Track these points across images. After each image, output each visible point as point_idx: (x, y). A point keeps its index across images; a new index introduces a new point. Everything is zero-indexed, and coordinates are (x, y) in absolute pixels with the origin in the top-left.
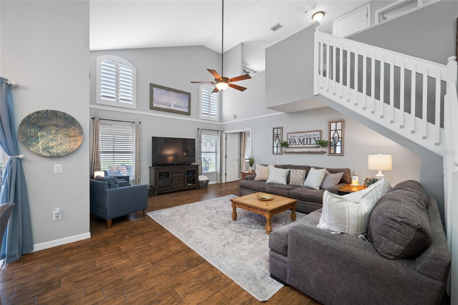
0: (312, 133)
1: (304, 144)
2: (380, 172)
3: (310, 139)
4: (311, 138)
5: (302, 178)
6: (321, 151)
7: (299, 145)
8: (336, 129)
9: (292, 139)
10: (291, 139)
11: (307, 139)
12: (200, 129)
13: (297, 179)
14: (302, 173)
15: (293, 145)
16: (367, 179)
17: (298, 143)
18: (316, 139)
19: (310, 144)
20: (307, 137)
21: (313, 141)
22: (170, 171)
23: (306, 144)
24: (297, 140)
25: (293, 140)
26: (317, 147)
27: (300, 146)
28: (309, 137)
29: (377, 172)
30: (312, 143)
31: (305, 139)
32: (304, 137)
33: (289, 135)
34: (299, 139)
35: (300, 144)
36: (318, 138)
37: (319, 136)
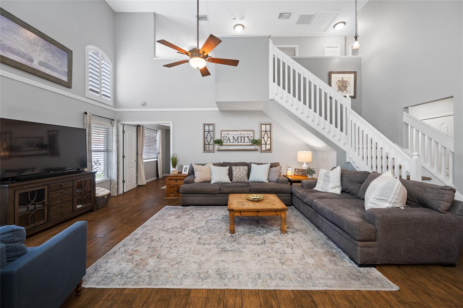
0: (246, 132)
1: (239, 142)
2: (305, 163)
3: (244, 137)
4: (245, 137)
5: (245, 174)
6: (255, 149)
7: (233, 142)
8: (266, 130)
9: (226, 137)
10: (225, 137)
11: (241, 137)
12: (88, 114)
13: (241, 175)
14: (246, 169)
15: (227, 142)
16: (296, 169)
17: (232, 141)
18: (250, 138)
19: (244, 142)
20: (241, 136)
21: (247, 140)
22: (46, 187)
23: (241, 142)
24: (231, 138)
25: (227, 138)
26: (251, 145)
27: (235, 144)
28: (243, 136)
29: (303, 163)
30: (246, 141)
31: (240, 138)
32: (239, 136)
33: (223, 132)
34: (234, 137)
35: (234, 142)
36: (251, 137)
37: (252, 135)
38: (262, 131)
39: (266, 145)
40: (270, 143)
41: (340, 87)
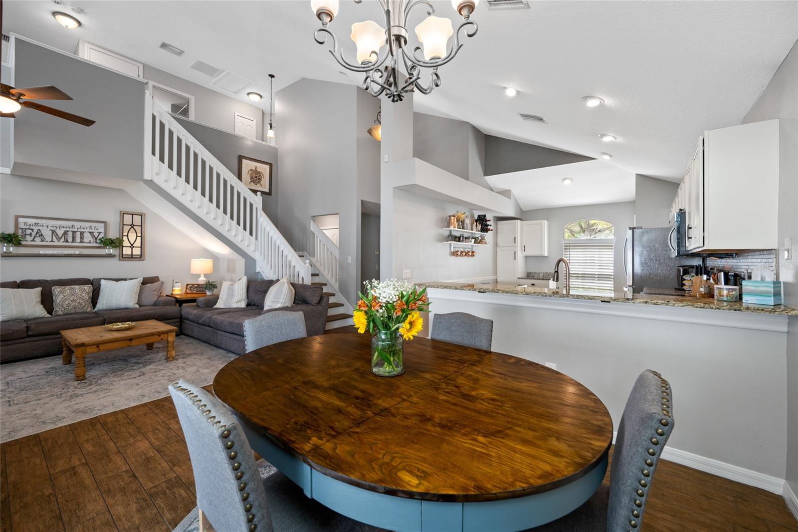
0: (88, 223)
1: (67, 241)
2: (202, 275)
3: (82, 233)
4: (84, 232)
5: (87, 298)
6: (107, 254)
7: (52, 241)
8: (132, 224)
9: (32, 230)
10: (29, 229)
11: (74, 232)
15: (33, 240)
16: (187, 285)
17: (48, 238)
18: (96, 235)
19: (81, 242)
20: (75, 230)
21: (88, 238)
23: (73, 242)
24: (47, 233)
25: (35, 231)
26: (98, 247)
27: (56, 243)
28: (79, 230)
29: (199, 276)
30: (86, 240)
31: (70, 234)
32: (68, 229)
33: (21, 220)
34: (53, 232)
35: (55, 239)
36: (100, 233)
37: (102, 230)
38: (123, 225)
39: (132, 248)
40: (140, 246)
41: (252, 178)
